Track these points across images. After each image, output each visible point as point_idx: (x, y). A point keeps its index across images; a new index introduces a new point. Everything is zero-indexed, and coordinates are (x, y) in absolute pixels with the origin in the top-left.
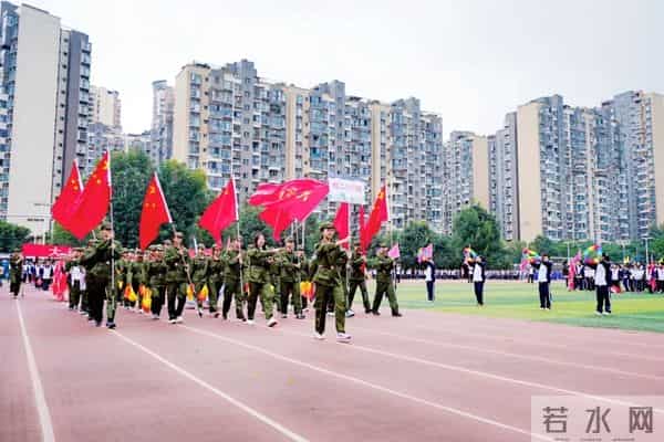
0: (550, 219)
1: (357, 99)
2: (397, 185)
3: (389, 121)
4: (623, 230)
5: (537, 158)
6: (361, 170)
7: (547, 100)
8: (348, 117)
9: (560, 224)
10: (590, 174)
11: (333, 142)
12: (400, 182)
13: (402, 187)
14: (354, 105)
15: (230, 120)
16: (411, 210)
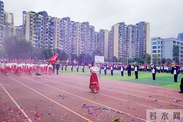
0: (120, 52)
1: (73, 22)
2: (82, 43)
3: (81, 27)
4: (137, 55)
5: (118, 37)
6: (74, 39)
7: (121, 23)
8: (71, 26)
9: (122, 53)
10: (130, 41)
11: (67, 32)
12: (83, 42)
13: (84, 44)
14: (72, 23)
15: (40, 26)
16: (86, 49)
